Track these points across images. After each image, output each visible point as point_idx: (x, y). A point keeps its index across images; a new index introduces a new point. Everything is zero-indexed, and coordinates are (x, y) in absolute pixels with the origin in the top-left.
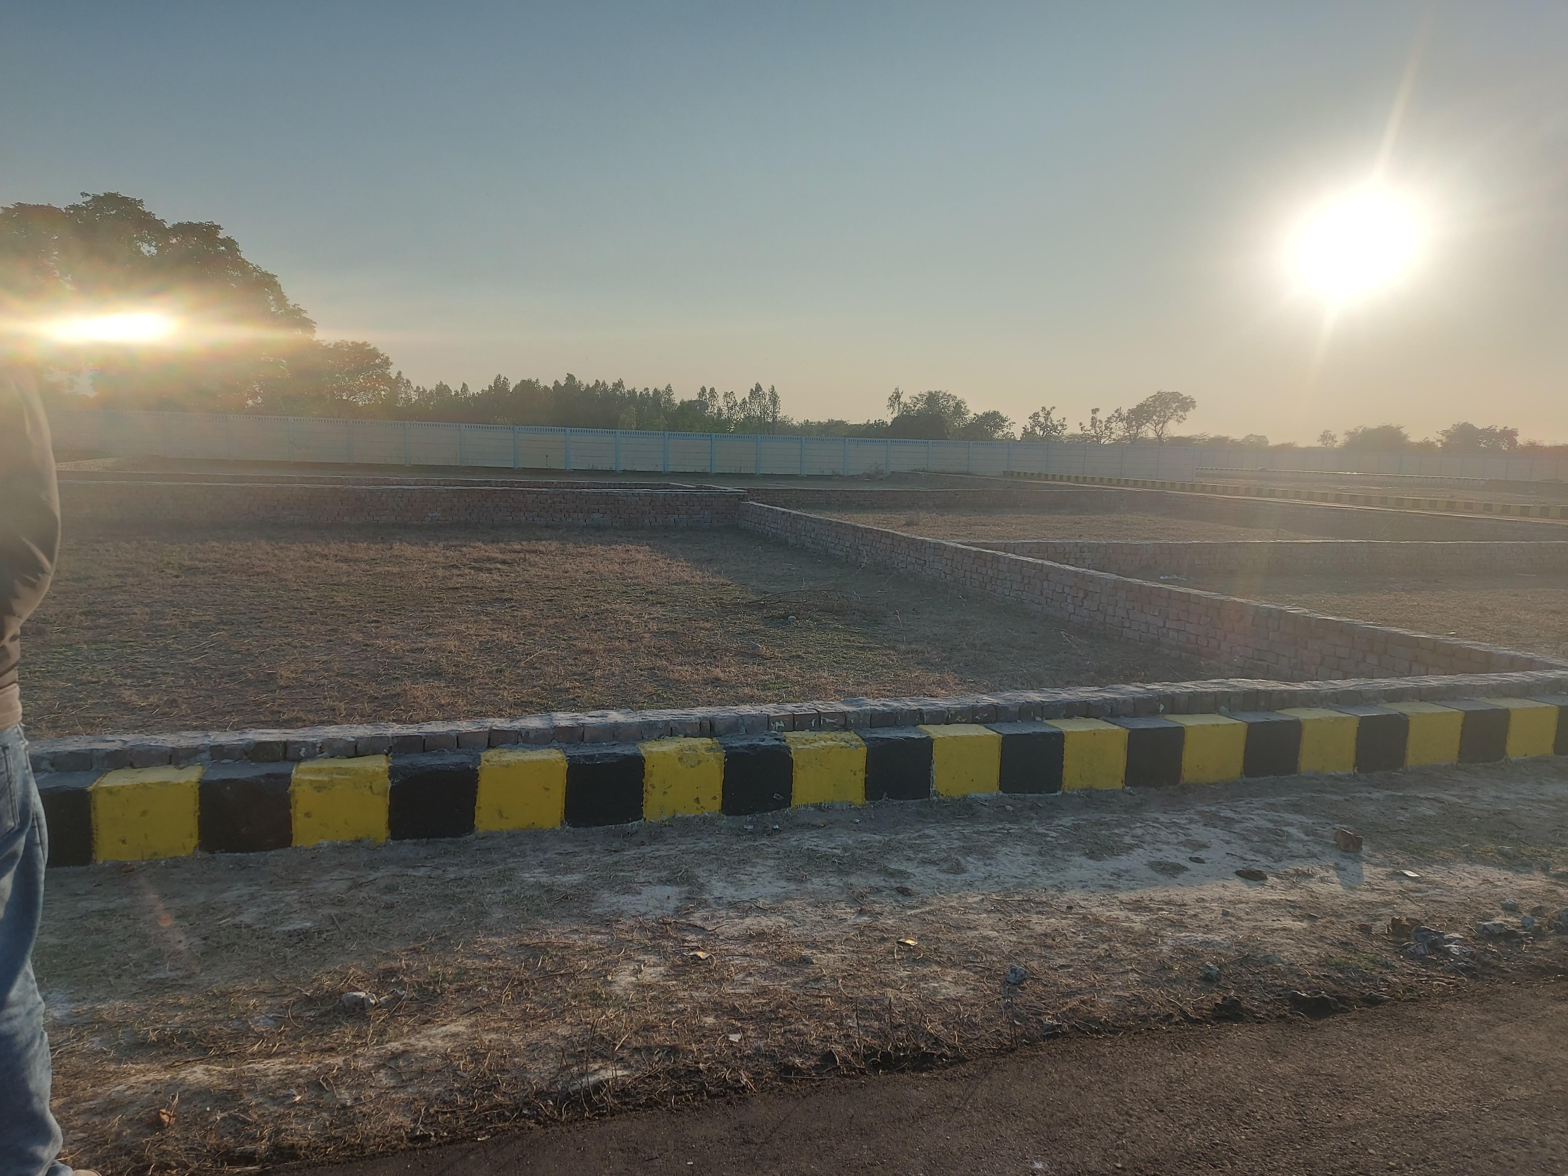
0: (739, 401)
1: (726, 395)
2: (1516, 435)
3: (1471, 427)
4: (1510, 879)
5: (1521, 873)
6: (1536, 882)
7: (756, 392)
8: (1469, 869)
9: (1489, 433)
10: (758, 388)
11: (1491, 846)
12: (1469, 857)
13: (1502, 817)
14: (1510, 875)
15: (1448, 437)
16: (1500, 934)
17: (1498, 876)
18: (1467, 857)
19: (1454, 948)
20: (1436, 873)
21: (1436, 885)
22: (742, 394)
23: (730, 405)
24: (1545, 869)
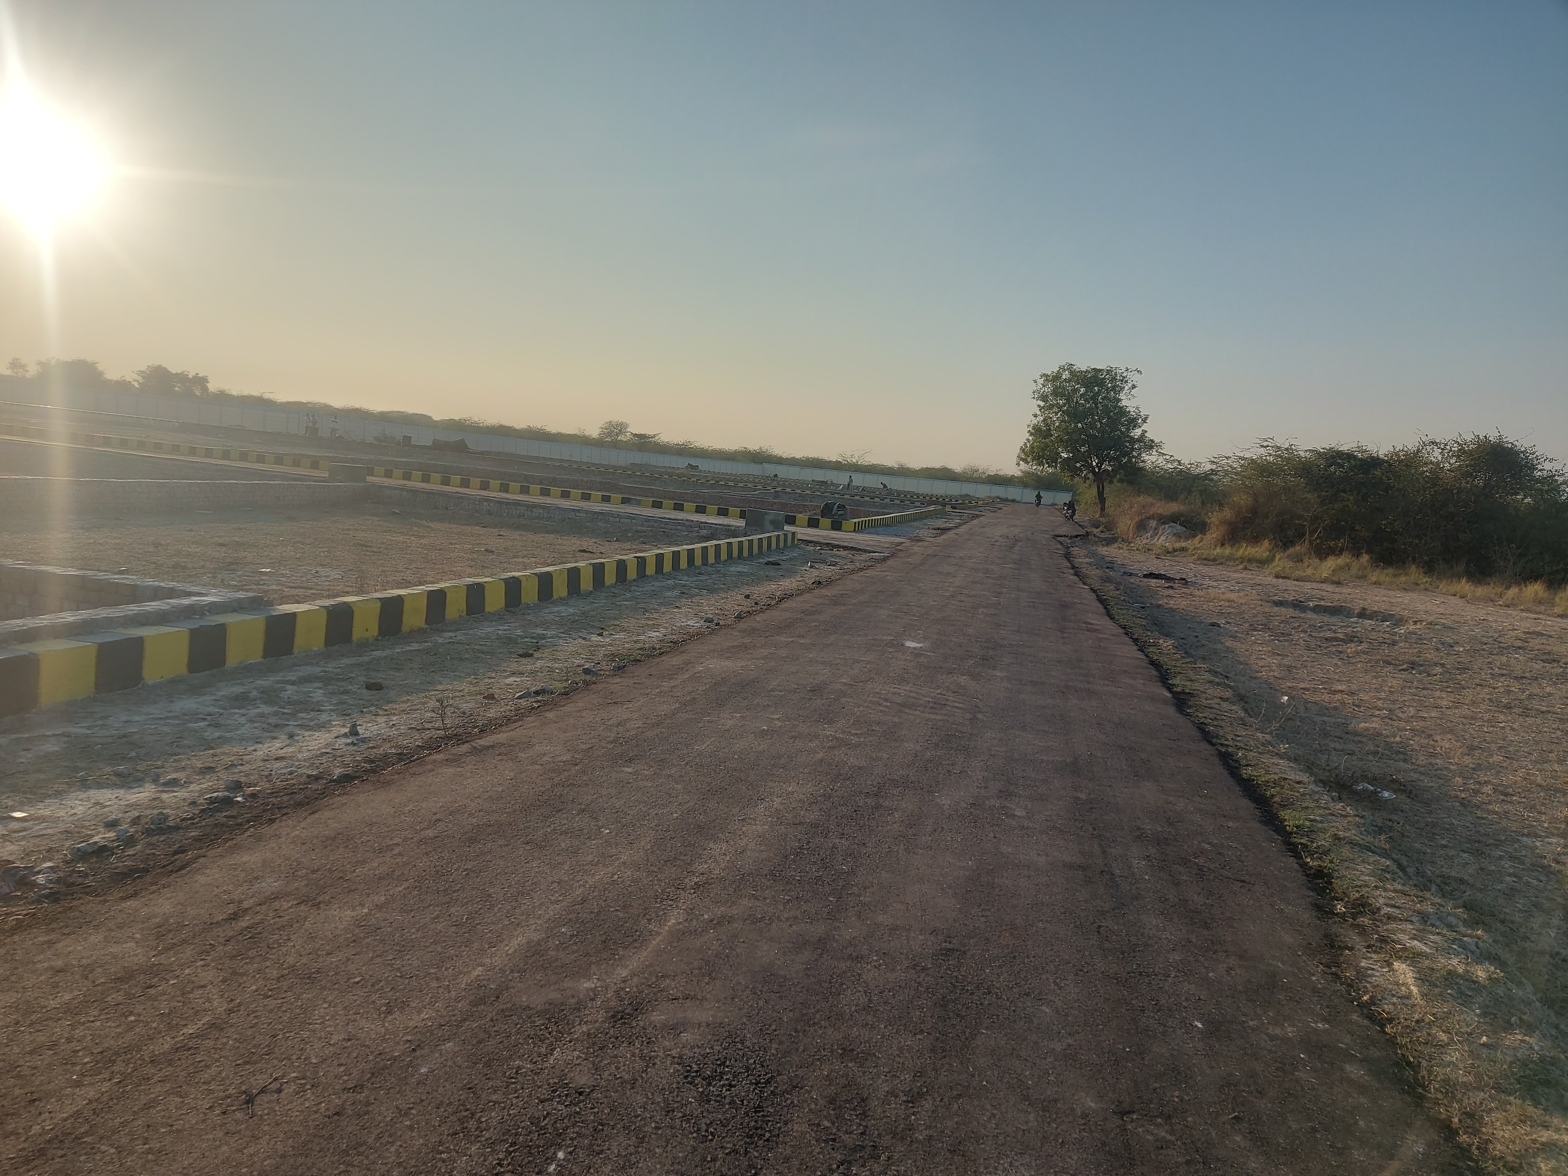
2: (208, 382)
3: (165, 370)
4: (121, 796)
5: (133, 788)
6: (143, 794)
8: (83, 796)
9: (182, 378)
11: (109, 769)
12: (84, 785)
13: (125, 740)
14: (121, 792)
15: (143, 377)
16: (93, 852)
17: (110, 796)
18: (82, 784)
19: (41, 879)
20: (45, 809)
21: (43, 819)
24: (155, 781)
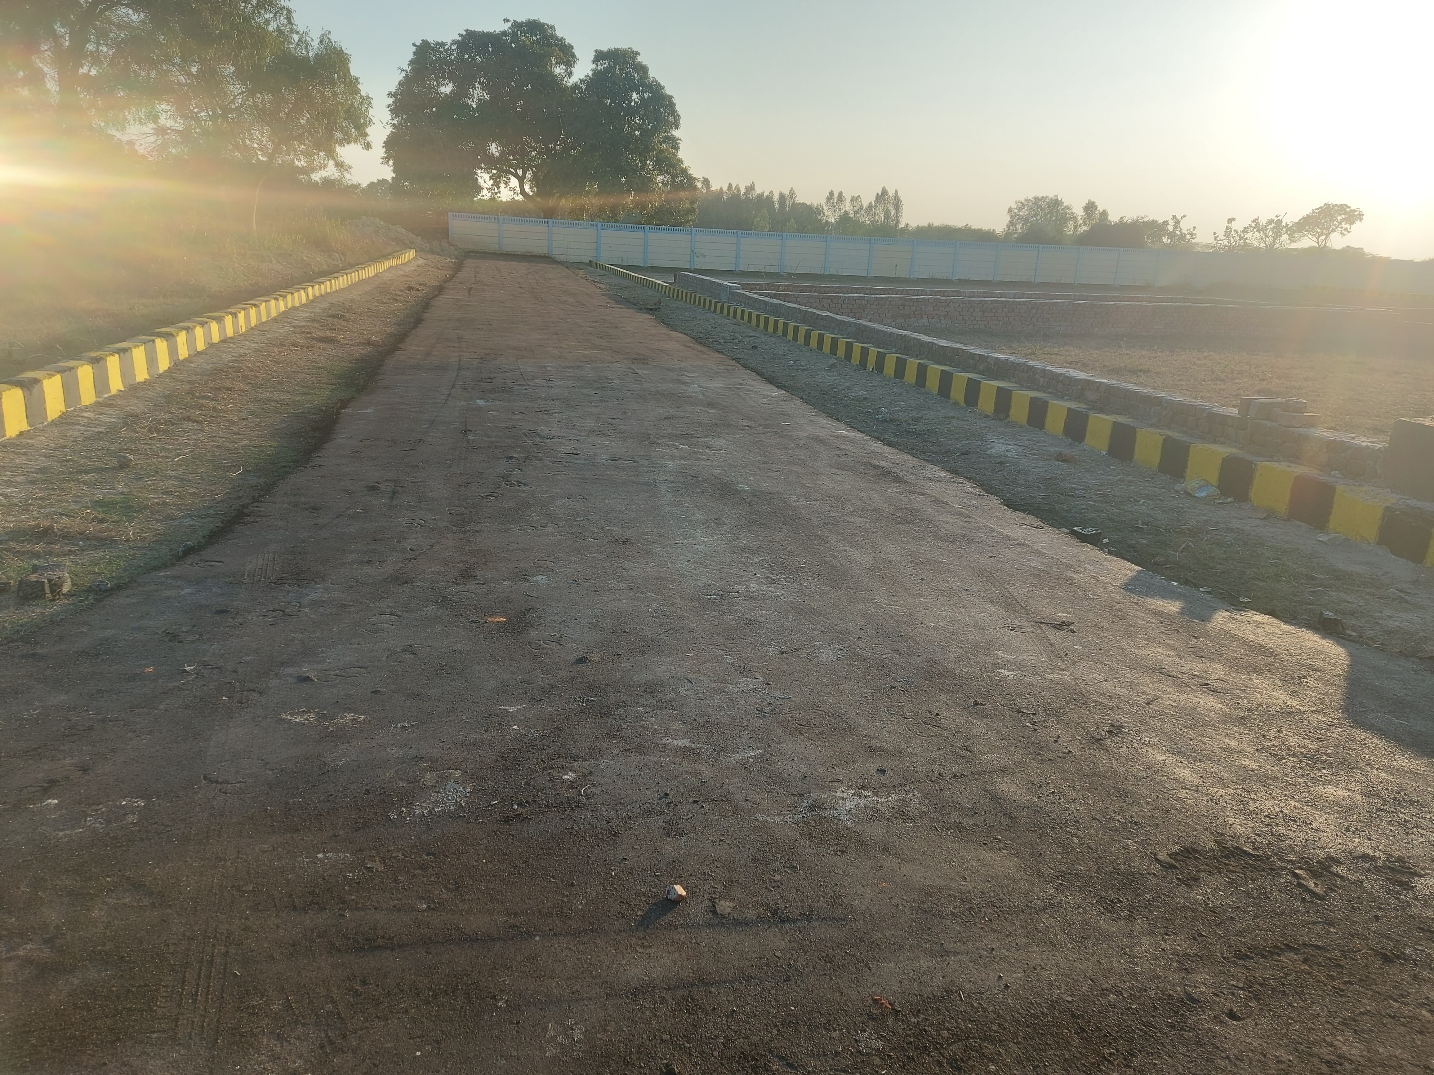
0: (865, 205)
1: (853, 199)
7: (882, 196)
10: (884, 192)
22: (868, 199)
23: (856, 209)
